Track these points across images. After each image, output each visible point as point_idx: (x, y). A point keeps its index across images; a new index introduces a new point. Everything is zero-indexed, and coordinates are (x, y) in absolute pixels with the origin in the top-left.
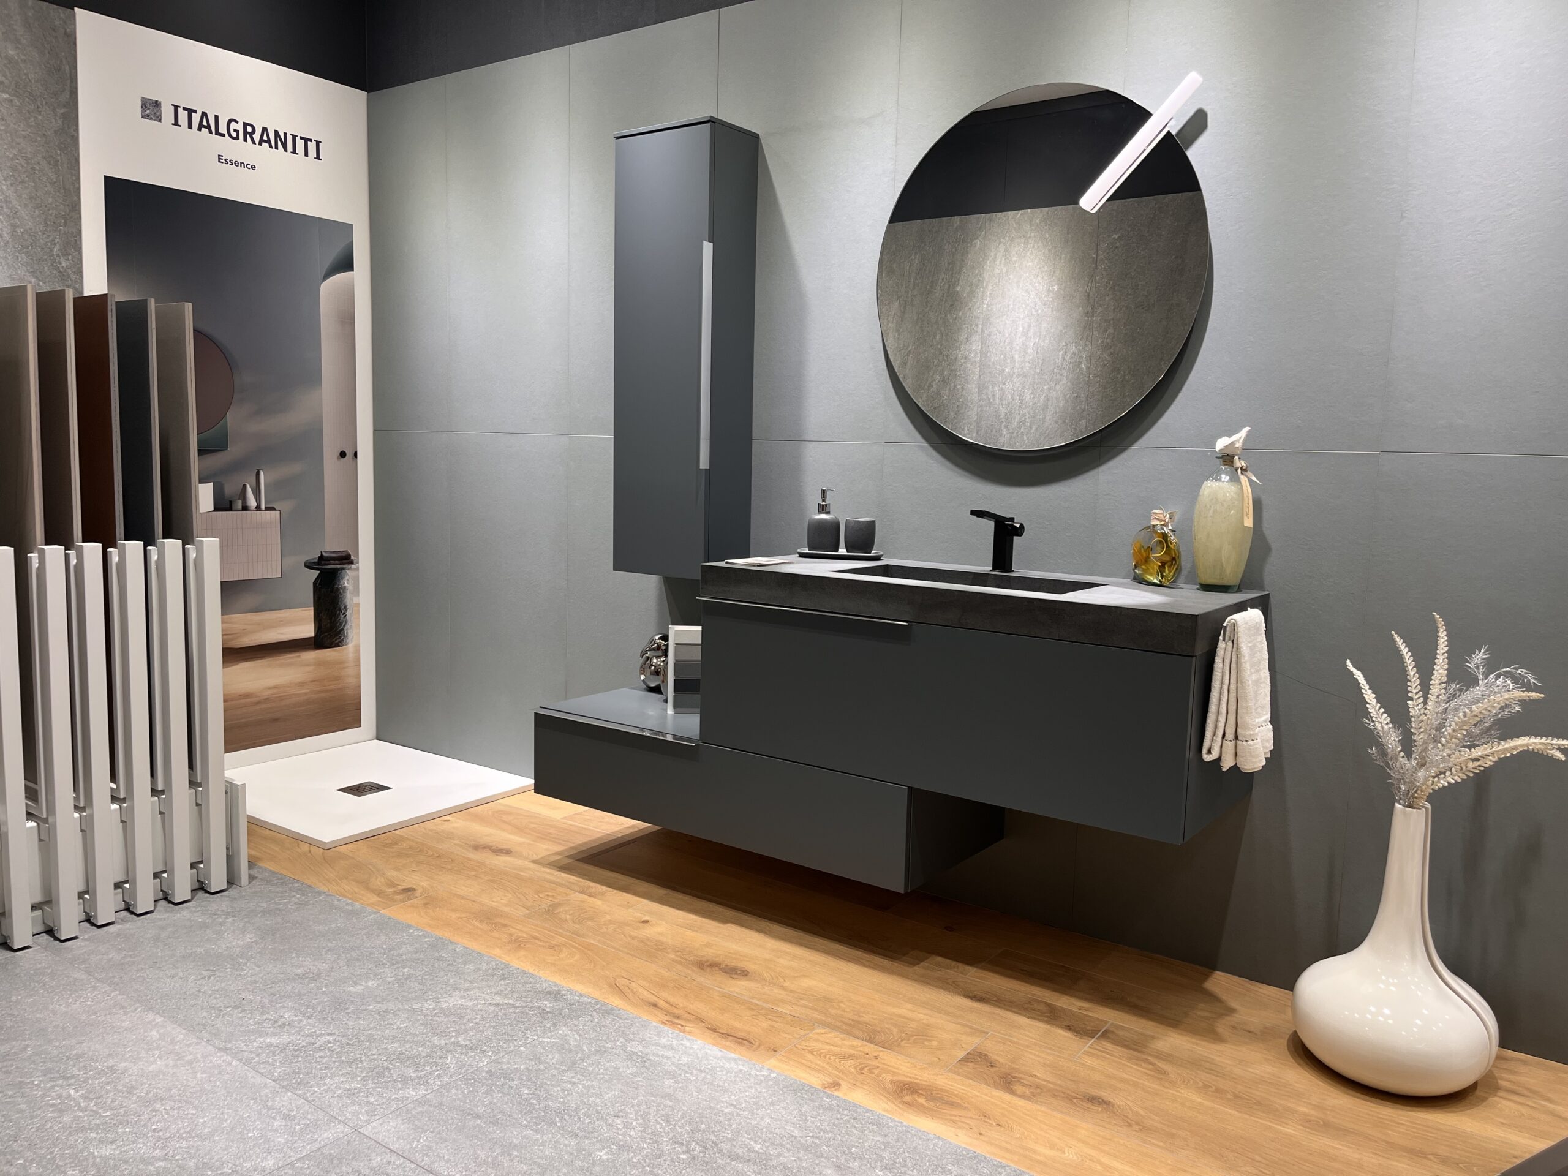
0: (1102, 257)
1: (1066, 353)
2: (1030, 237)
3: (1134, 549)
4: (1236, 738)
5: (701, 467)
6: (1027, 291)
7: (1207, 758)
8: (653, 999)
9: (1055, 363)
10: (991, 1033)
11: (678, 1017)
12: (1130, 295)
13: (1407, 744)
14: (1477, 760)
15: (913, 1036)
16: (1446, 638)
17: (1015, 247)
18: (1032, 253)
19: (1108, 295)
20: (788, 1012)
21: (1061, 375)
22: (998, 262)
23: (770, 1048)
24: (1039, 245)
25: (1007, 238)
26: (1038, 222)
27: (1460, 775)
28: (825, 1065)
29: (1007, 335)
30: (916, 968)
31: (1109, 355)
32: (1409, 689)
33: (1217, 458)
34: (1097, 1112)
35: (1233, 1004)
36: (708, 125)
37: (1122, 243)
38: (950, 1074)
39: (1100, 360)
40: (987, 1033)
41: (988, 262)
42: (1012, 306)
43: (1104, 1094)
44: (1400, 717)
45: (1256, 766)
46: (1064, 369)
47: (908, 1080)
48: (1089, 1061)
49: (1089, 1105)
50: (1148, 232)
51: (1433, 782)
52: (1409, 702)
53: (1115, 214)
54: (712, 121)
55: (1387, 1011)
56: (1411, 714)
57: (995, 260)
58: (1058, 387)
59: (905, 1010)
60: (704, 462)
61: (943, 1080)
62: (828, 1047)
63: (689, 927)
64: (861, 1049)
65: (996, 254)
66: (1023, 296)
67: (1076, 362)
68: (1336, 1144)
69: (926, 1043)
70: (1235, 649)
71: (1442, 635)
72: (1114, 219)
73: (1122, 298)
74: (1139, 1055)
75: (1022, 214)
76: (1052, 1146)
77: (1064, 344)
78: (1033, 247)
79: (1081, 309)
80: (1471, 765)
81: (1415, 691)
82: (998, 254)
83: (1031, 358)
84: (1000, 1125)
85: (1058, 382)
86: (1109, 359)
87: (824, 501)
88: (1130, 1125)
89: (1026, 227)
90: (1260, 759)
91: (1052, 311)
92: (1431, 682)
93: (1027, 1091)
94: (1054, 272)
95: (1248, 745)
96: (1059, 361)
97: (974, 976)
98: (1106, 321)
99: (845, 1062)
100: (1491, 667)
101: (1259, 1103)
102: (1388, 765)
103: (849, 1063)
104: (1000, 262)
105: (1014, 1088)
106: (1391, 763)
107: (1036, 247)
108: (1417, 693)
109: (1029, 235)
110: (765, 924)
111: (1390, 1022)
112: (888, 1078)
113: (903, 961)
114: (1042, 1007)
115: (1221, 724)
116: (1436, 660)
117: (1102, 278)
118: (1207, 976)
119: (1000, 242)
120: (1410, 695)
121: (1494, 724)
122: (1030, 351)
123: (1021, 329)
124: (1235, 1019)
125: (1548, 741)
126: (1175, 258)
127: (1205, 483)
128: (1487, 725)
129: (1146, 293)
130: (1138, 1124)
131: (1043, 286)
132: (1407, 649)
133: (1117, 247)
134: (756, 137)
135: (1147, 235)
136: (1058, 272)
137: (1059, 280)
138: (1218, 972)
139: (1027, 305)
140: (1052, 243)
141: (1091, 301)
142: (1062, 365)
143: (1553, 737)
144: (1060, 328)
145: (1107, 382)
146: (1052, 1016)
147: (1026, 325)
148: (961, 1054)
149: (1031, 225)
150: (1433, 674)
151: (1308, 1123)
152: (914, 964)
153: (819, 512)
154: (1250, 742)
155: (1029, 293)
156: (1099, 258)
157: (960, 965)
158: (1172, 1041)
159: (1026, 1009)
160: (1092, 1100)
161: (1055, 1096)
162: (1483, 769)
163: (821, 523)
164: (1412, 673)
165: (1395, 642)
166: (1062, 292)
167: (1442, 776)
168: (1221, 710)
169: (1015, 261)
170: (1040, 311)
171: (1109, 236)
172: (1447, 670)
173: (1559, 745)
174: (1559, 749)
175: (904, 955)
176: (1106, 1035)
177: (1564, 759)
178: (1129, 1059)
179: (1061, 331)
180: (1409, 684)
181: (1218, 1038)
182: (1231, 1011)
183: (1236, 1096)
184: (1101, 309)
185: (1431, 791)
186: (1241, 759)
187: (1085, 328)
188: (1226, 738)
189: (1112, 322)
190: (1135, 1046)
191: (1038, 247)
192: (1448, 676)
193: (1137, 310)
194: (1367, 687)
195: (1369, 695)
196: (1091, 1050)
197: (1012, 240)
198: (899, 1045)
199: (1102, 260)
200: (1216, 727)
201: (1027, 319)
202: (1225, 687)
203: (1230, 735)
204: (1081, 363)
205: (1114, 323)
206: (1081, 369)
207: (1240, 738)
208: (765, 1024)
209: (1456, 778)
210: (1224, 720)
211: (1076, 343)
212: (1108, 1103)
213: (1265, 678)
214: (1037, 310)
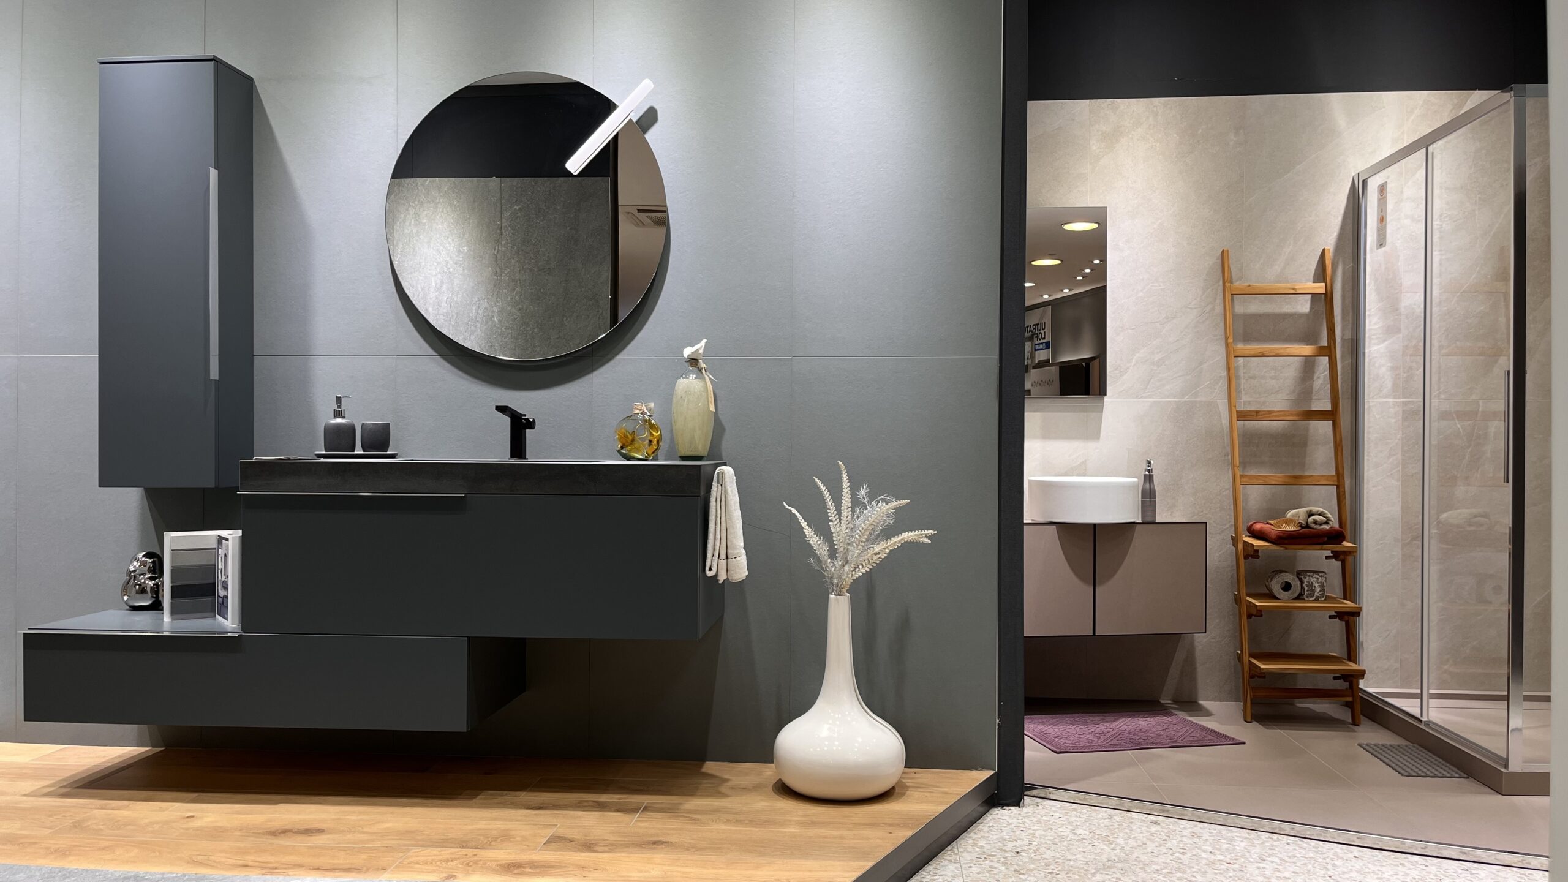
0: (506, 224)
1: (479, 307)
2: (439, 203)
3: (619, 435)
4: (727, 558)
5: (211, 378)
6: (438, 251)
7: (709, 574)
8: (241, 862)
9: (469, 317)
10: (559, 825)
11: (276, 868)
12: (533, 259)
13: (833, 553)
14: (879, 553)
15: (497, 838)
16: (847, 477)
17: (424, 211)
18: (441, 217)
19: (514, 258)
20: (379, 845)
21: (475, 327)
22: (407, 224)
23: (378, 869)
24: (448, 209)
25: (416, 203)
26: (446, 189)
27: (868, 566)
28: (435, 868)
29: (420, 290)
30: (474, 800)
31: (518, 311)
32: (829, 514)
33: (686, 361)
34: (663, 848)
35: (726, 777)
36: (212, 63)
37: (523, 213)
38: (541, 852)
39: (510, 315)
40: (557, 825)
41: (398, 223)
42: (423, 264)
43: (661, 838)
44: (825, 533)
45: (742, 576)
46: (478, 321)
47: (510, 862)
48: (641, 825)
49: (654, 846)
50: (545, 206)
51: (852, 575)
52: (830, 524)
53: (515, 189)
54: (215, 60)
55: (837, 743)
56: (832, 531)
57: (404, 221)
58: (473, 338)
59: (482, 825)
60: (214, 374)
61: (537, 856)
62: (431, 858)
63: (238, 813)
64: (460, 853)
65: (405, 216)
66: (434, 254)
67: (489, 316)
68: (823, 830)
69: (511, 840)
70: (723, 491)
71: (844, 476)
72: (515, 193)
73: (526, 261)
74: (676, 814)
75: (430, 181)
76: (641, 871)
77: (477, 299)
78: (443, 211)
79: (490, 268)
80: (875, 558)
81: (833, 515)
82: (408, 216)
83: (445, 311)
84: (596, 870)
85: (473, 333)
86: (518, 314)
87: (339, 407)
88: (688, 850)
89: (435, 193)
90: (744, 570)
91: (464, 270)
92: (842, 508)
93: (606, 849)
94: (464, 235)
95: (737, 561)
96: (473, 315)
97: (524, 796)
98: (513, 281)
99: (451, 863)
100: (872, 496)
101: (767, 821)
102: (822, 568)
103: (455, 863)
104: (410, 224)
105: (595, 849)
106: (824, 567)
107: (445, 211)
108: (835, 516)
109: (437, 201)
110: (317, 798)
111: (840, 748)
112: (494, 864)
113: (461, 799)
114: (590, 803)
115: (717, 547)
116: (843, 493)
117: (508, 243)
118: (701, 767)
119: (409, 206)
120: (830, 518)
121: (882, 531)
122: (444, 304)
123: (434, 284)
124: (730, 784)
125: (919, 533)
126: (570, 229)
127: (679, 380)
128: (877, 533)
129: (546, 259)
130: (693, 848)
131: (454, 247)
132: (825, 488)
133: (518, 217)
134: (251, 80)
135: (544, 208)
136: (467, 236)
137: (468, 242)
138: (708, 762)
139: (438, 263)
140: (460, 210)
141: (499, 262)
142: (476, 317)
143: (922, 530)
144: (472, 284)
145: (518, 334)
146: (601, 807)
147: (438, 282)
148: (545, 840)
149: (439, 193)
150: (842, 503)
151: (802, 824)
152: (472, 799)
153: (335, 417)
154: (738, 559)
155: (440, 252)
156: (503, 225)
157: (511, 792)
158: (693, 803)
159: (579, 807)
160: (655, 843)
161: (627, 847)
162: (881, 560)
163: (338, 427)
164: (830, 503)
165: (816, 484)
166: (472, 253)
167: (857, 569)
168: (717, 536)
169: (425, 223)
170: (451, 270)
171: (511, 207)
172: (851, 498)
173: (926, 534)
174: (926, 537)
175: (460, 794)
176: (646, 809)
177: (930, 542)
178: (670, 818)
179: (473, 287)
180: (828, 511)
181: (724, 795)
182: (727, 780)
183: (750, 821)
184: (508, 270)
185: (852, 581)
186: (732, 572)
187: (495, 286)
188: (720, 558)
189: (518, 282)
190: (671, 810)
191: (447, 212)
192: (851, 502)
193: (540, 272)
194: (801, 518)
195: (804, 524)
196: (640, 819)
197: (422, 203)
198: (490, 845)
199: (506, 227)
200: (714, 550)
201: (439, 276)
202: (719, 519)
203: (723, 556)
204: (493, 317)
205: (520, 283)
206: (494, 322)
207: (730, 556)
208: (364, 856)
209: (866, 568)
210: (719, 544)
211: (488, 299)
212: (667, 842)
213: (739, 516)
214: (449, 269)
